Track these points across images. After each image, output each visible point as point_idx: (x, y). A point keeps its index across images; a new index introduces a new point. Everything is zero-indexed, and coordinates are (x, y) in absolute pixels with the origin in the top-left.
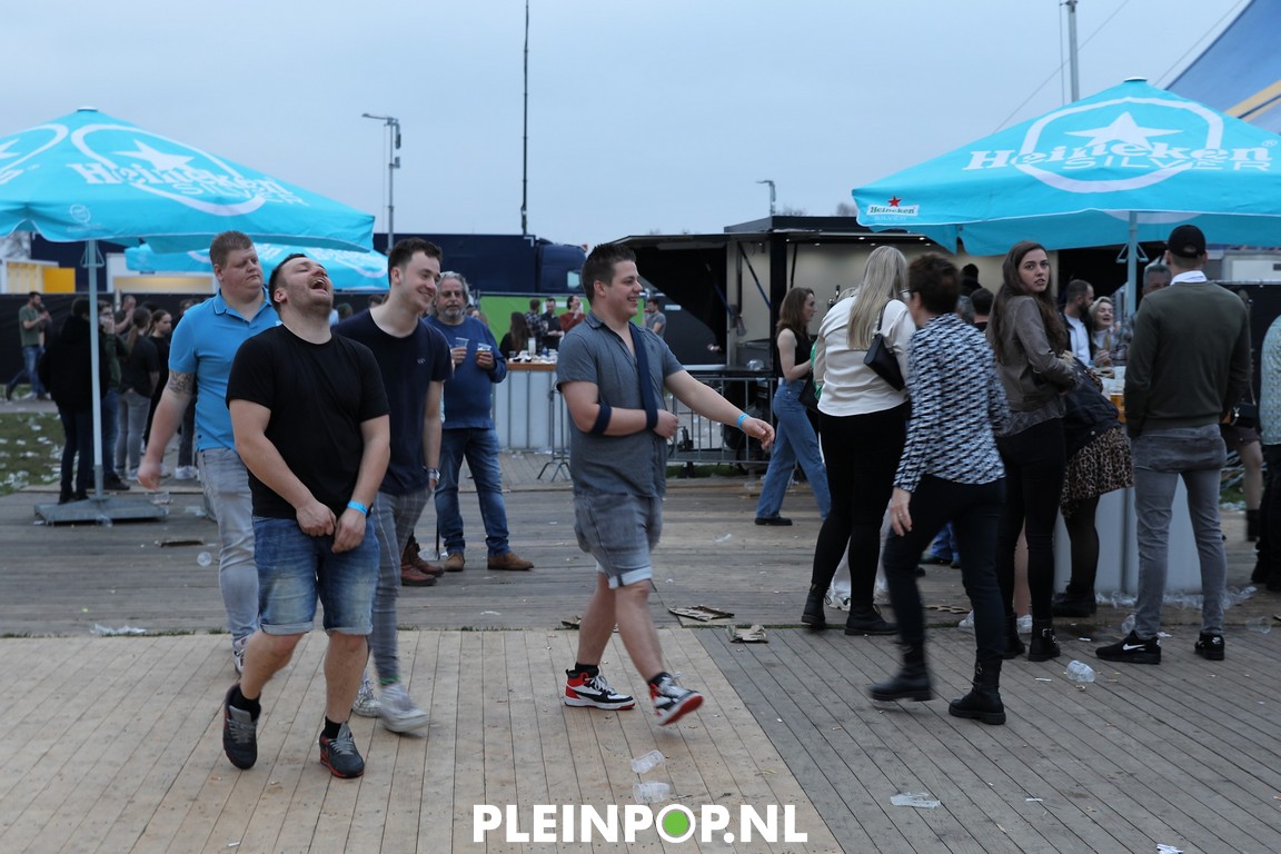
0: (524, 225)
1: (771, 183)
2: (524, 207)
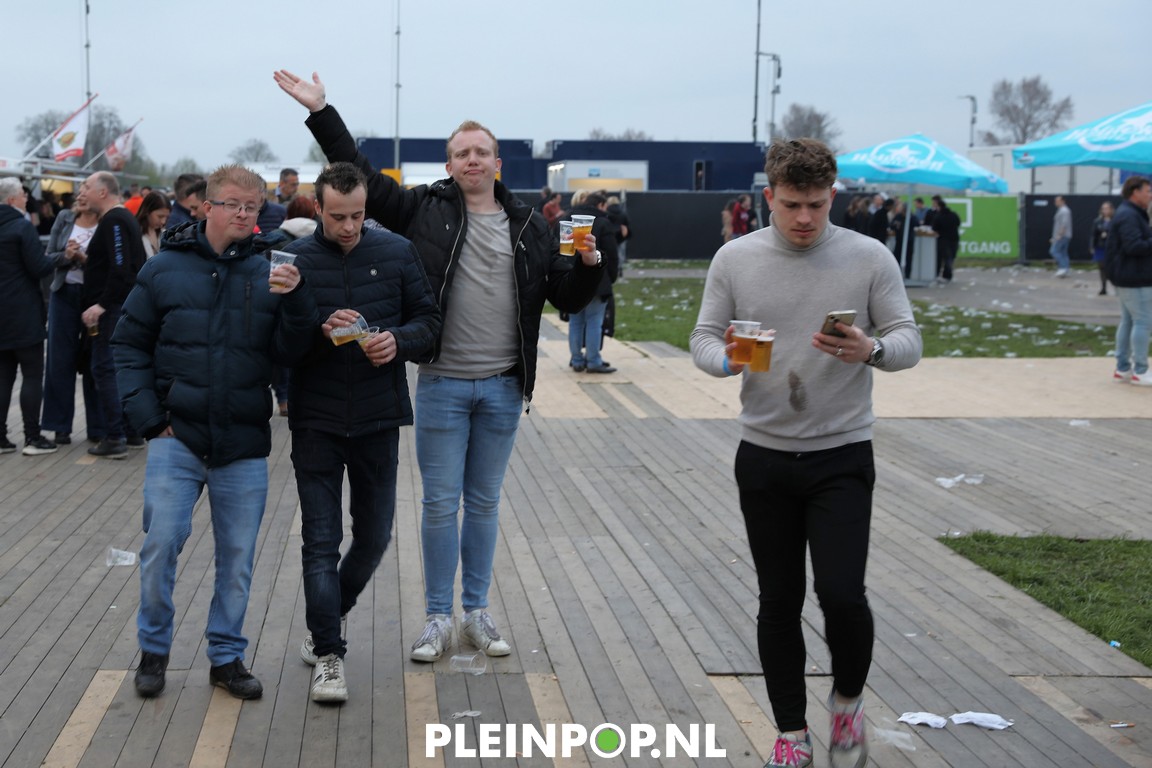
0: (755, 134)
1: (973, 99)
2: (755, 120)
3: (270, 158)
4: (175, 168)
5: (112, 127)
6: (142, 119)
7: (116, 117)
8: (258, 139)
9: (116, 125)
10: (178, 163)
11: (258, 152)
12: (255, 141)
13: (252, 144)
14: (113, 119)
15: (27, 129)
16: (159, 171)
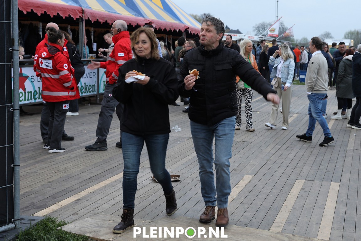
3: (331, 37)
4: (301, 40)
5: (282, 27)
6: (295, 25)
7: (283, 24)
8: (328, 32)
9: (283, 26)
10: (302, 39)
11: (328, 35)
12: (327, 32)
13: (326, 33)
14: (282, 24)
15: (256, 27)
16: (296, 41)
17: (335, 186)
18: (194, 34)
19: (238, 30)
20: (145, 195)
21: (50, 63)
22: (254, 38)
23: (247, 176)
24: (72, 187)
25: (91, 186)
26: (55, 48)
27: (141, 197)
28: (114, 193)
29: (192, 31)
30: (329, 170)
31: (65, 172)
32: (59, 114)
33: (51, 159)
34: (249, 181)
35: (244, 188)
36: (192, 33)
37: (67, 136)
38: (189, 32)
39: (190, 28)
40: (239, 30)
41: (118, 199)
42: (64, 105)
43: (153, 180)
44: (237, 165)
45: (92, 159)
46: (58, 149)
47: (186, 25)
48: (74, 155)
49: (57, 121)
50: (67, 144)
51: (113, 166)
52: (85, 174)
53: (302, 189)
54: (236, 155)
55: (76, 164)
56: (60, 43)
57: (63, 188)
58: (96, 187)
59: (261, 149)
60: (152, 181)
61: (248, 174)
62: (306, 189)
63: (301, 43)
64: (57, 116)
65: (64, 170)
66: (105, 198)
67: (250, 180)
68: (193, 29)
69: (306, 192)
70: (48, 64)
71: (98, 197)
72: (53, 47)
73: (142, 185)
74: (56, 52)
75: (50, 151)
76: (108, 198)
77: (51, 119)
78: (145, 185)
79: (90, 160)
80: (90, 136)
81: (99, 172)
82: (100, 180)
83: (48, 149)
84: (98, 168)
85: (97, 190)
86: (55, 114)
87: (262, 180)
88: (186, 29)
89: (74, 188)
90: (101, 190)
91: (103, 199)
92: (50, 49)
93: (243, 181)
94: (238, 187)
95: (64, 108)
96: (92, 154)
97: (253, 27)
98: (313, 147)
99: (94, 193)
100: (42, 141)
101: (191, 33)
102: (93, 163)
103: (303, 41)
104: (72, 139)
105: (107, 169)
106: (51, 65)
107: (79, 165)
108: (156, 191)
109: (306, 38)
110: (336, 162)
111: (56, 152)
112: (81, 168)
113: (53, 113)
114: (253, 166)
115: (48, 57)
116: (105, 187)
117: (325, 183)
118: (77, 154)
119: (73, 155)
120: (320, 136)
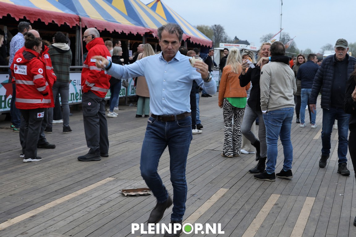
4: (305, 51)
5: (287, 39)
7: (288, 36)
8: (330, 44)
9: (288, 38)
11: (329, 47)
13: (328, 45)
15: (263, 39)
16: (300, 52)
17: (310, 201)
18: (196, 43)
19: (246, 41)
20: (108, 211)
21: (25, 69)
22: (256, 49)
23: (222, 189)
24: (32, 201)
25: (55, 199)
26: (30, 54)
27: (103, 213)
28: (76, 208)
29: (193, 41)
30: (307, 184)
31: (31, 184)
32: (33, 123)
33: (23, 168)
34: (222, 195)
35: (215, 203)
36: (194, 42)
37: (48, 144)
38: (191, 41)
39: (191, 38)
40: (248, 41)
41: (77, 215)
42: (38, 114)
43: (122, 193)
44: (214, 177)
45: (67, 169)
46: (33, 158)
47: (188, 35)
48: (49, 165)
49: (32, 129)
50: (46, 153)
51: (86, 177)
52: (52, 186)
53: (276, 204)
54: (217, 166)
55: (46, 175)
56: (35, 49)
57: (23, 202)
58: (59, 201)
59: (244, 160)
60: (120, 195)
61: (223, 188)
62: (279, 205)
63: (305, 53)
64: (32, 125)
65: (32, 181)
66: (63, 214)
67: (224, 194)
68: (194, 38)
69: (279, 208)
70: (22, 70)
71: (56, 213)
72: (28, 53)
73: (109, 199)
74: (32, 57)
75: (25, 160)
76: (67, 214)
77: (25, 128)
78: (112, 199)
79: (64, 170)
80: (73, 144)
81: (68, 184)
82: (67, 193)
83: (23, 158)
84: (69, 179)
85: (58, 204)
86: (30, 123)
87: (236, 194)
88: (187, 39)
89: (34, 203)
90: (63, 204)
91: (61, 215)
92: (25, 55)
93: (216, 195)
94: (209, 201)
95: (38, 117)
96: (68, 164)
97: (261, 38)
98: (296, 158)
99: (53, 209)
100: (22, 148)
101: (192, 42)
102: (65, 174)
103: (307, 52)
104: (53, 147)
105: (78, 180)
106: (26, 70)
107: (50, 176)
108: (121, 206)
109: (310, 50)
110: (316, 174)
111: (31, 162)
112: (52, 178)
113: (27, 122)
114: (230, 179)
115: (23, 62)
116: (68, 201)
117: (300, 198)
118: (53, 163)
119: (47, 165)
120: (306, 146)
